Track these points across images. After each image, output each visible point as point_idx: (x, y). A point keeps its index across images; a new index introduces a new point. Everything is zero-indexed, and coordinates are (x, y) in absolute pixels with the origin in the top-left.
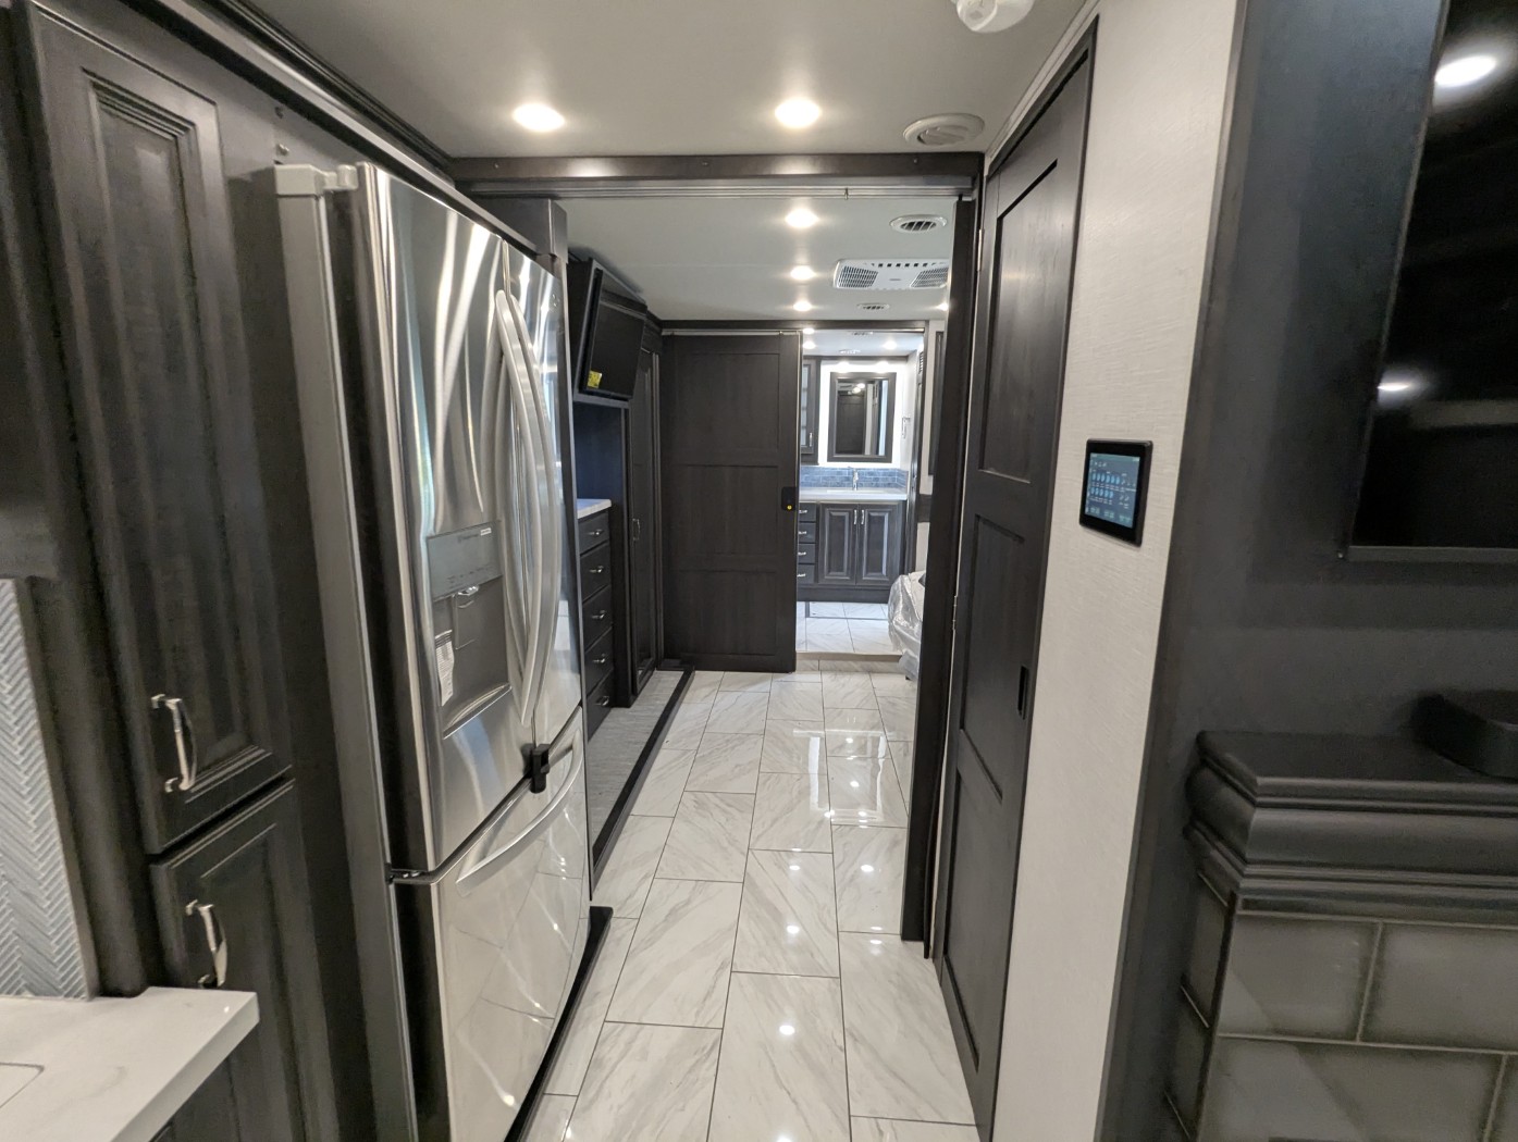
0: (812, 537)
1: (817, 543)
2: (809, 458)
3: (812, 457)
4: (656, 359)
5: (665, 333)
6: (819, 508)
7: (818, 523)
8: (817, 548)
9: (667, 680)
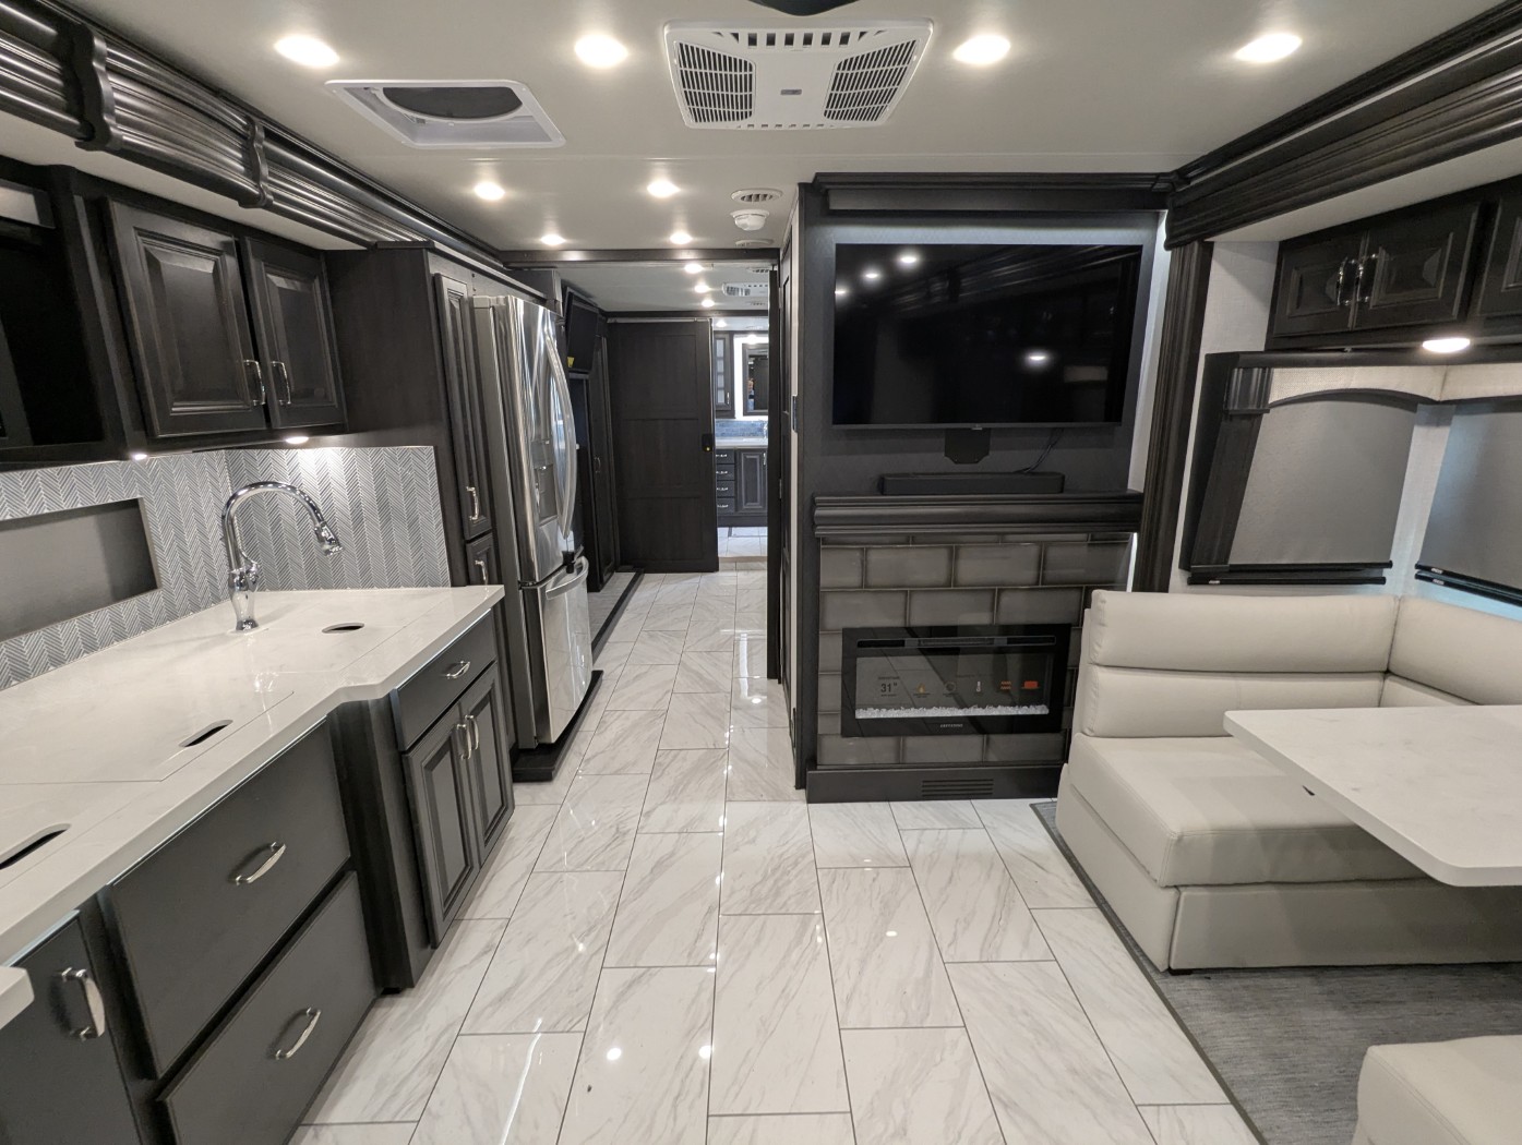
0: (732, 476)
1: (736, 480)
2: (728, 413)
3: (729, 412)
4: (604, 340)
5: (609, 321)
6: (736, 453)
7: (736, 464)
8: (736, 484)
9: (623, 579)
